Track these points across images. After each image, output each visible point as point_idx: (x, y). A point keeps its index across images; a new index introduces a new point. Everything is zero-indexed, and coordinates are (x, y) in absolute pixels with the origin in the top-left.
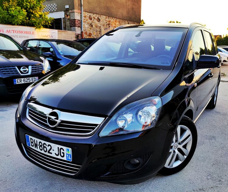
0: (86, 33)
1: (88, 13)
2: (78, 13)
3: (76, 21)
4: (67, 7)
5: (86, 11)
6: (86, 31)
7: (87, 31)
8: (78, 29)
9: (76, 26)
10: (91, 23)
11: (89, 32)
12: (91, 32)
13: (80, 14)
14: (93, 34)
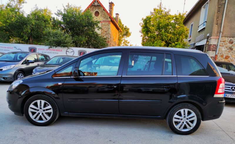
0: (222, 56)
1: (229, 38)
2: (215, 39)
3: (211, 46)
4: (208, 35)
5: (226, 36)
6: (222, 54)
7: (224, 54)
8: (213, 52)
9: (211, 50)
10: (231, 46)
11: (227, 55)
12: (229, 55)
13: (217, 39)
14: (232, 56)
